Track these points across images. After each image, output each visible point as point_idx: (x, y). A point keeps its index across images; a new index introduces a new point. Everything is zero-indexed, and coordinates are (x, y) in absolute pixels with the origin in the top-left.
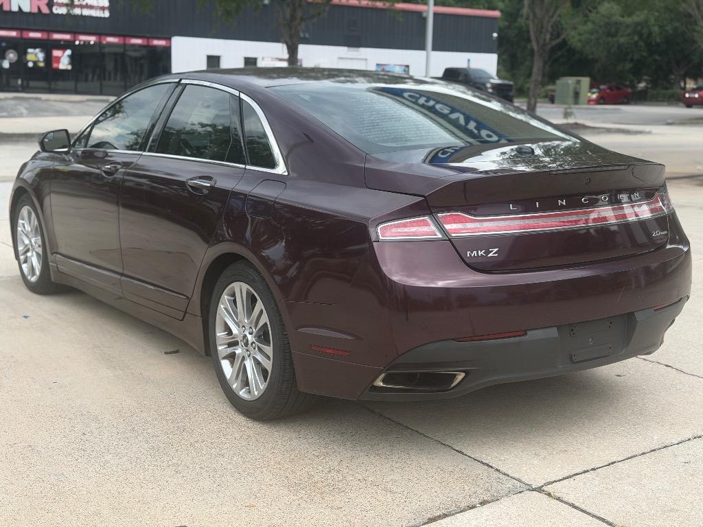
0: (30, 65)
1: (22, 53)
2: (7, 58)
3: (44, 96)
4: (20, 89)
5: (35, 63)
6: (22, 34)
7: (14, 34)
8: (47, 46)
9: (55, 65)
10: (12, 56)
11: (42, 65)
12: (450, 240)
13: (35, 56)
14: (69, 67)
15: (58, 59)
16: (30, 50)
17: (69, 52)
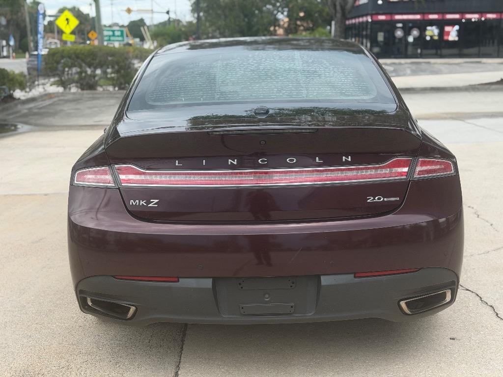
0: (428, 38)
1: (422, 30)
2: (412, 34)
3: (432, 61)
4: (419, 56)
5: (431, 37)
6: (424, 17)
7: (418, 17)
8: (441, 24)
9: (446, 38)
10: (415, 33)
11: (436, 38)
12: (119, 189)
13: (432, 32)
14: (457, 39)
15: (448, 33)
16: (429, 28)
17: (457, 27)
